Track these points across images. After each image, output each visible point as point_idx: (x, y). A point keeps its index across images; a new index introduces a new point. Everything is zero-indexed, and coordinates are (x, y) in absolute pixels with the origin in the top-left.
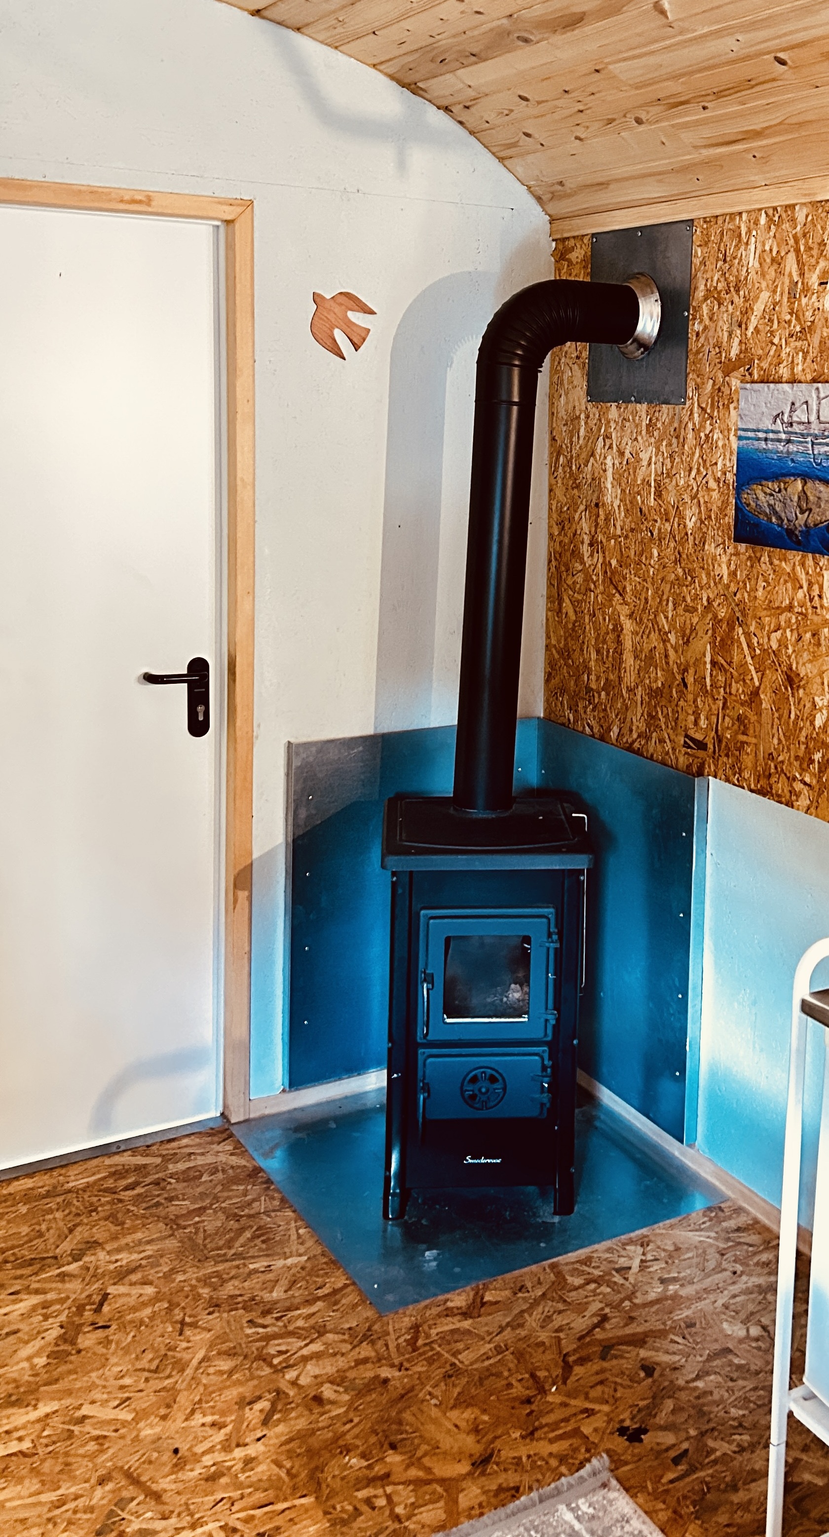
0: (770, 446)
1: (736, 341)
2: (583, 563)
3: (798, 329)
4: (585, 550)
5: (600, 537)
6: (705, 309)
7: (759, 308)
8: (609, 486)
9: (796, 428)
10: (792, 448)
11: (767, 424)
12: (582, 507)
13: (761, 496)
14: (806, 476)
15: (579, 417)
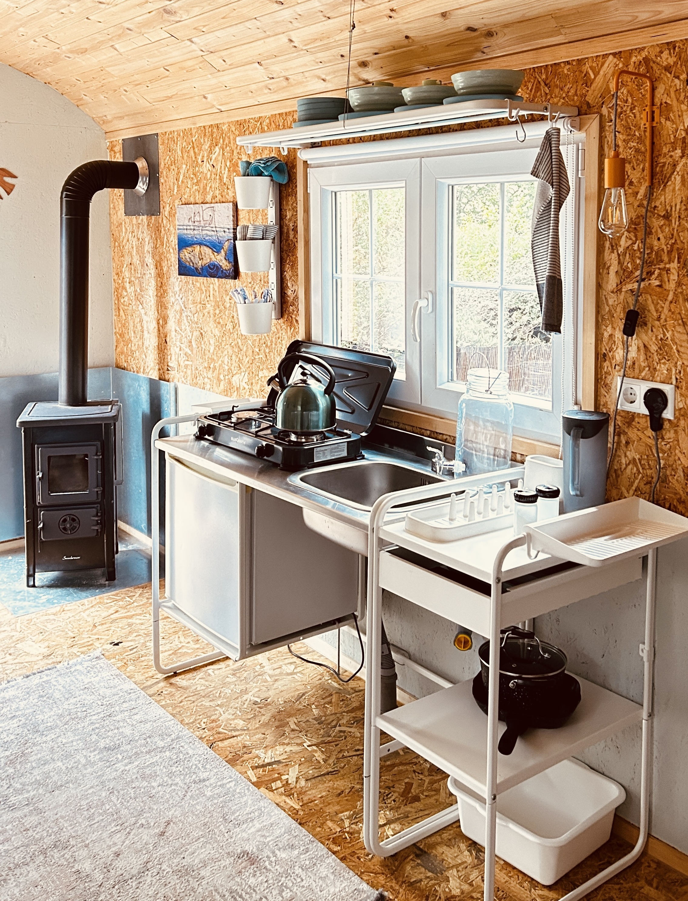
0: (188, 232)
1: (176, 186)
2: (127, 292)
3: (196, 181)
4: (127, 285)
5: (133, 279)
6: (165, 173)
7: (182, 171)
8: (134, 254)
9: (196, 224)
10: (196, 232)
11: (186, 222)
12: (125, 266)
13: (186, 254)
14: (200, 244)
15: (121, 224)
